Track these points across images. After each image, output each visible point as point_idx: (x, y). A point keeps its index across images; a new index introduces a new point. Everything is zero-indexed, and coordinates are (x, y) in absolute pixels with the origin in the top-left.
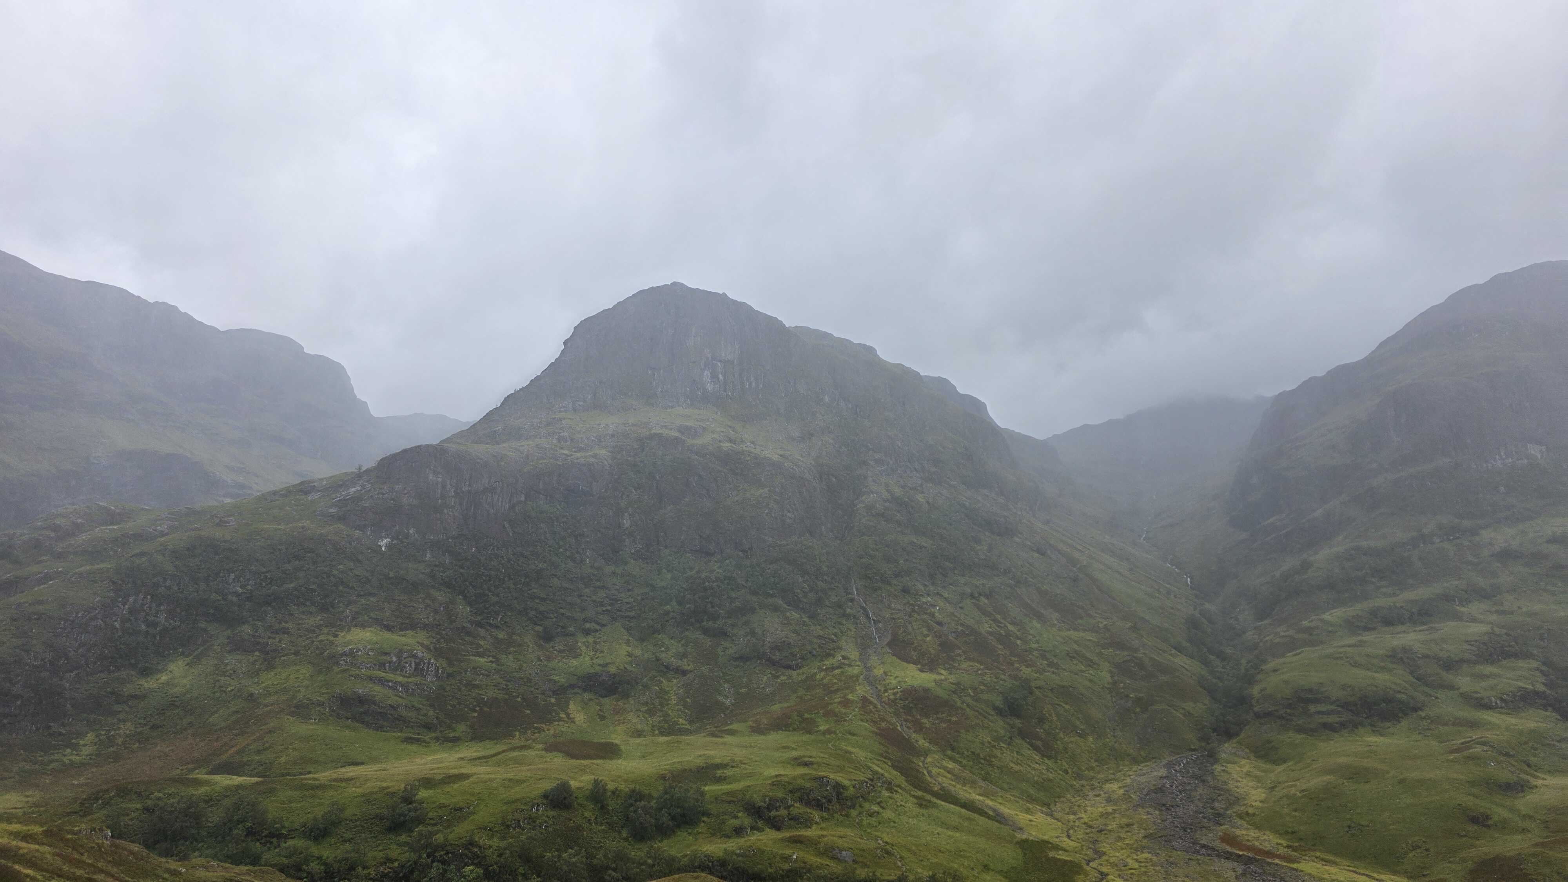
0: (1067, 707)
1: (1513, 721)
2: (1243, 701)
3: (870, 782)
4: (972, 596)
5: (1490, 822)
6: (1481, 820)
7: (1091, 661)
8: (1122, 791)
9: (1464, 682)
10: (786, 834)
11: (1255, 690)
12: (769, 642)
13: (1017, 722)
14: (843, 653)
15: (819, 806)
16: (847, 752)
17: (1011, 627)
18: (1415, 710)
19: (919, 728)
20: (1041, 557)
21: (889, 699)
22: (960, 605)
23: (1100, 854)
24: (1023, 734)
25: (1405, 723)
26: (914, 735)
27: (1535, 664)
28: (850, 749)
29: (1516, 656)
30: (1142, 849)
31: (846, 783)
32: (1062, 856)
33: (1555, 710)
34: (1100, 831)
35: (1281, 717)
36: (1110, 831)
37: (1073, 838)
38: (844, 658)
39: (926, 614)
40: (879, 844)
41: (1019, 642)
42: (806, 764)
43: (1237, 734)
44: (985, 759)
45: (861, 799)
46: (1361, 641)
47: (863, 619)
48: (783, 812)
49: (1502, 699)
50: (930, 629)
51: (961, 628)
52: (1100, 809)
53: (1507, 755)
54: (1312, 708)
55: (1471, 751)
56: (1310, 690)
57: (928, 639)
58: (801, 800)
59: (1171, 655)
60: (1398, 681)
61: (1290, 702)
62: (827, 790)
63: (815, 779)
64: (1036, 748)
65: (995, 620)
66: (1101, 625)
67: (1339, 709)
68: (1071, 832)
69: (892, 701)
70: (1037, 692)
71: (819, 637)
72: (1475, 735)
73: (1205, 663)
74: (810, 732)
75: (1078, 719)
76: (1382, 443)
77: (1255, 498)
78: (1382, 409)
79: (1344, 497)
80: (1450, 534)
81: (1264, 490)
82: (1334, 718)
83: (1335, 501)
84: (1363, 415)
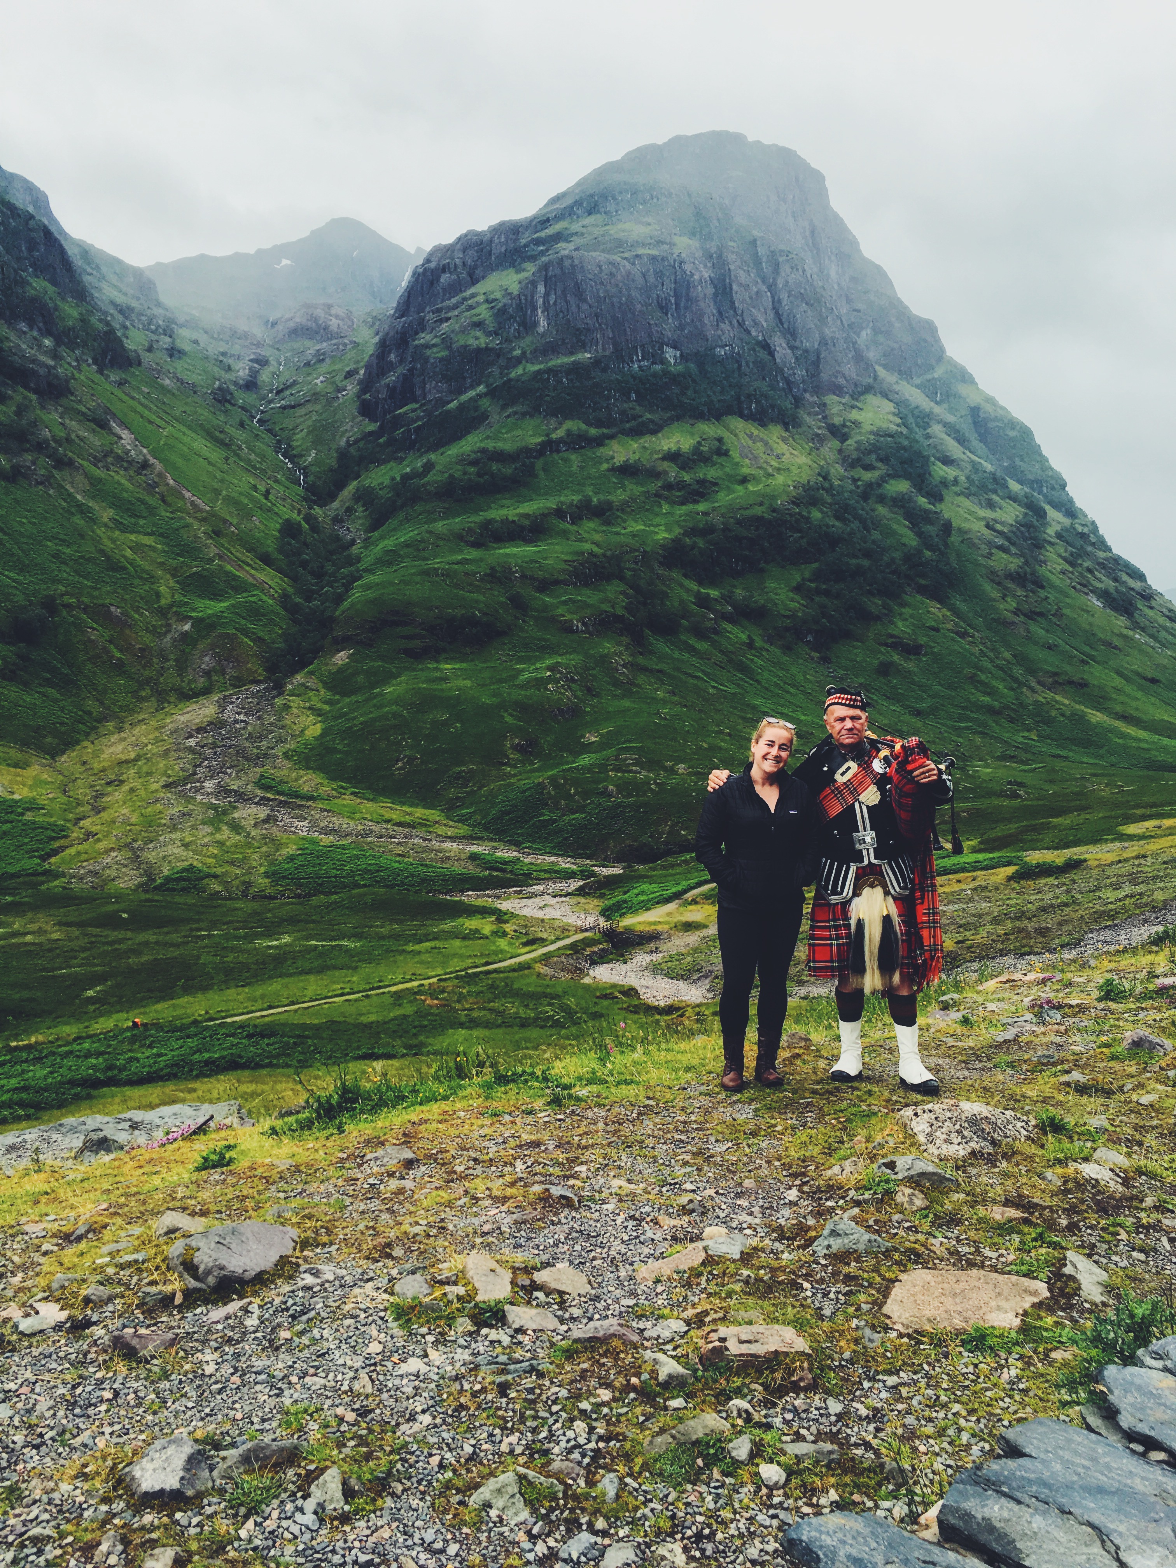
2: (324, 623)
5: (532, 749)
8: (155, 734)
11: (340, 610)
13: (25, 648)
18: (500, 634)
23: (99, 809)
27: (623, 586)
29: (609, 578)
32: (41, 816)
33: (629, 634)
36: (123, 782)
37: (70, 794)
43: (311, 663)
49: (583, 623)
54: (398, 631)
56: (397, 612)
59: (256, 568)
60: (490, 602)
61: (373, 624)
67: (424, 632)
68: (71, 786)
70: (63, 611)
72: (548, 660)
76: (528, 326)
77: (391, 378)
78: (534, 283)
79: (481, 388)
80: (577, 442)
81: (401, 370)
82: (417, 643)
83: (472, 393)
84: (515, 289)
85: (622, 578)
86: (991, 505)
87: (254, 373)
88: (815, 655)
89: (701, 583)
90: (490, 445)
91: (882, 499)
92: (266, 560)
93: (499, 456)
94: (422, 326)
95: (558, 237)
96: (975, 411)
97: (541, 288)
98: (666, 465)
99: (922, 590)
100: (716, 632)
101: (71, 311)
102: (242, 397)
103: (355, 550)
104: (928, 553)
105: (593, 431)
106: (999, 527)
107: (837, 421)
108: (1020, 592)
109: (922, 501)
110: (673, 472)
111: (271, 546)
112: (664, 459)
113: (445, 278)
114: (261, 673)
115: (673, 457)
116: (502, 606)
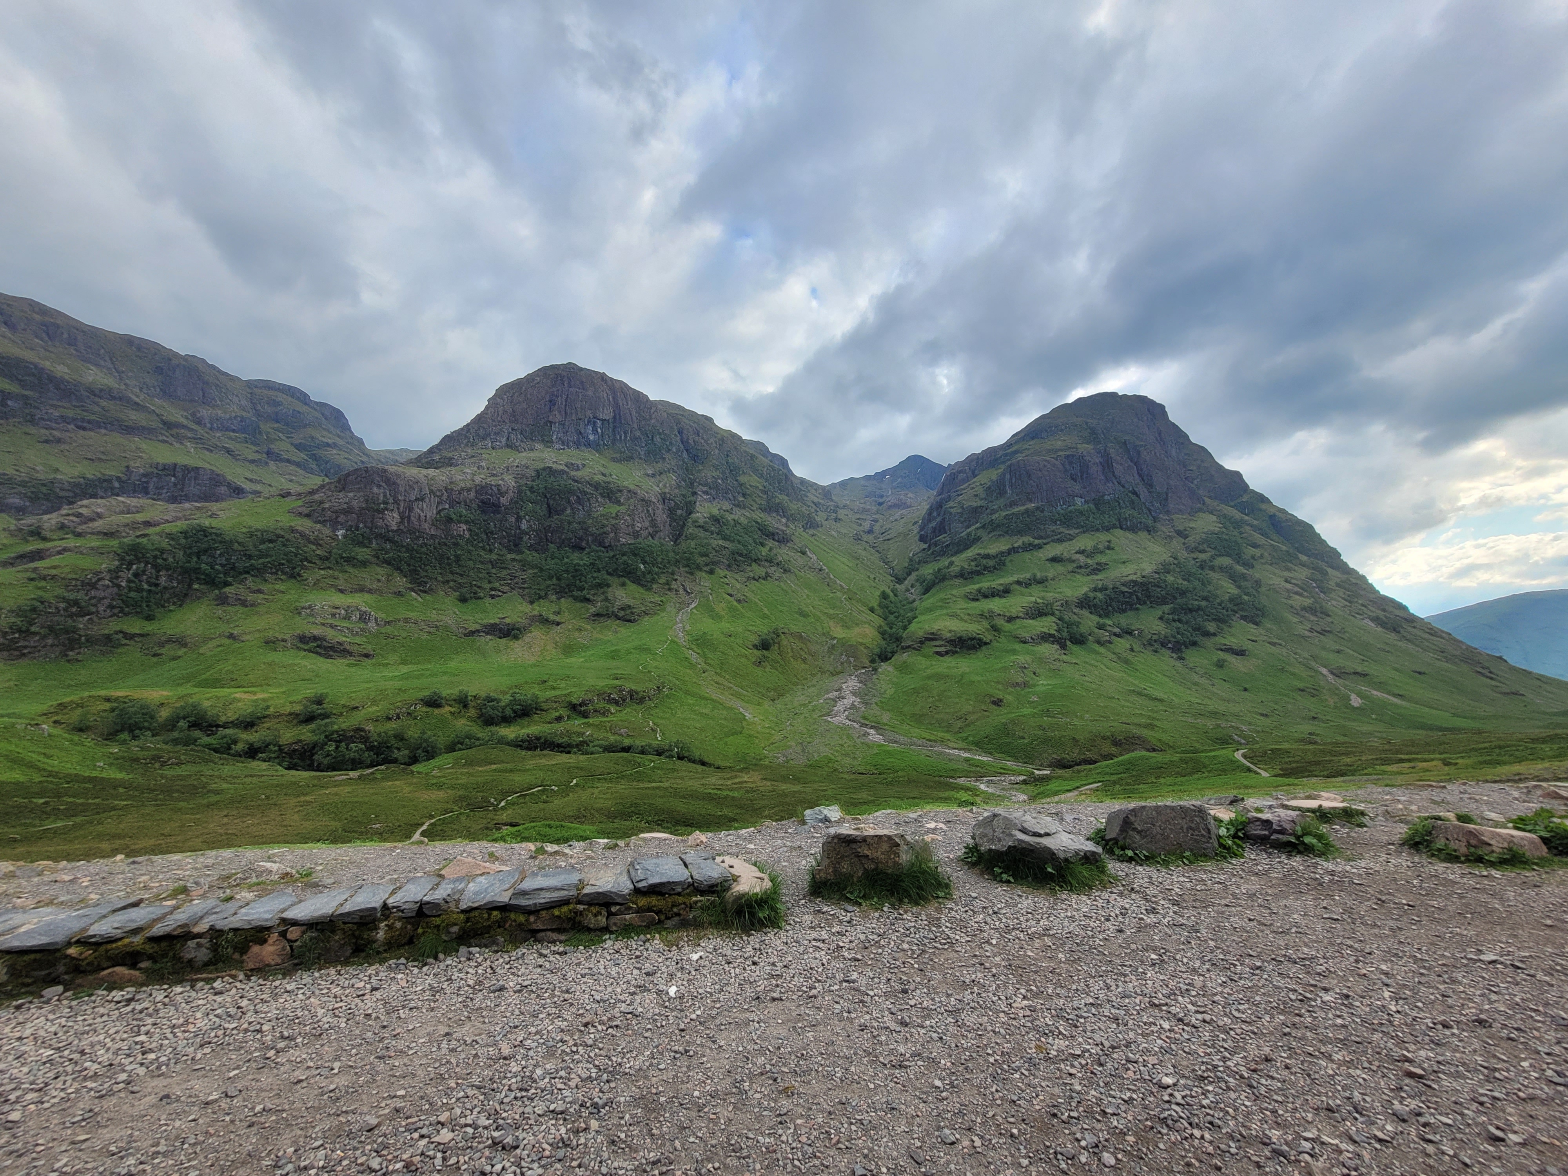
0: (798, 644)
2: (898, 639)
6: (997, 702)
8: (818, 691)
10: (588, 720)
11: (907, 633)
12: (617, 605)
13: (766, 653)
14: (666, 612)
15: (616, 703)
18: (986, 644)
25: (978, 652)
27: (1055, 619)
29: (1046, 615)
31: (638, 689)
35: (915, 648)
39: (722, 589)
40: (649, 724)
42: (618, 678)
43: (890, 658)
44: (740, 675)
45: (647, 698)
46: (969, 606)
47: (681, 591)
48: (590, 707)
49: (1032, 638)
50: (724, 598)
51: (743, 598)
54: (933, 643)
56: (935, 633)
58: (604, 699)
60: (981, 629)
61: (924, 639)
62: (624, 693)
63: (618, 687)
67: (947, 643)
70: (782, 635)
71: (651, 602)
76: (1002, 493)
77: (933, 524)
78: (1004, 474)
79: (978, 525)
80: (1029, 548)
81: (939, 519)
82: (942, 649)
83: (973, 527)
84: (994, 478)
85: (1053, 614)
86: (1289, 570)
87: (872, 526)
88: (1174, 655)
89: (1100, 616)
90: (982, 552)
91: (1212, 568)
92: (872, 610)
93: (987, 557)
94: (949, 498)
95: (1016, 452)
96: (1272, 517)
97: (1008, 476)
98: (1078, 556)
99: (1243, 618)
100: (1110, 642)
101: (794, 507)
102: (866, 537)
103: (915, 604)
104: (1246, 598)
105: (1037, 542)
106: (1294, 581)
107: (1181, 528)
108: (1312, 618)
109: (1240, 569)
110: (1082, 559)
111: (875, 604)
112: (1077, 553)
113: (961, 476)
114: (867, 664)
115: (1081, 552)
116: (987, 630)
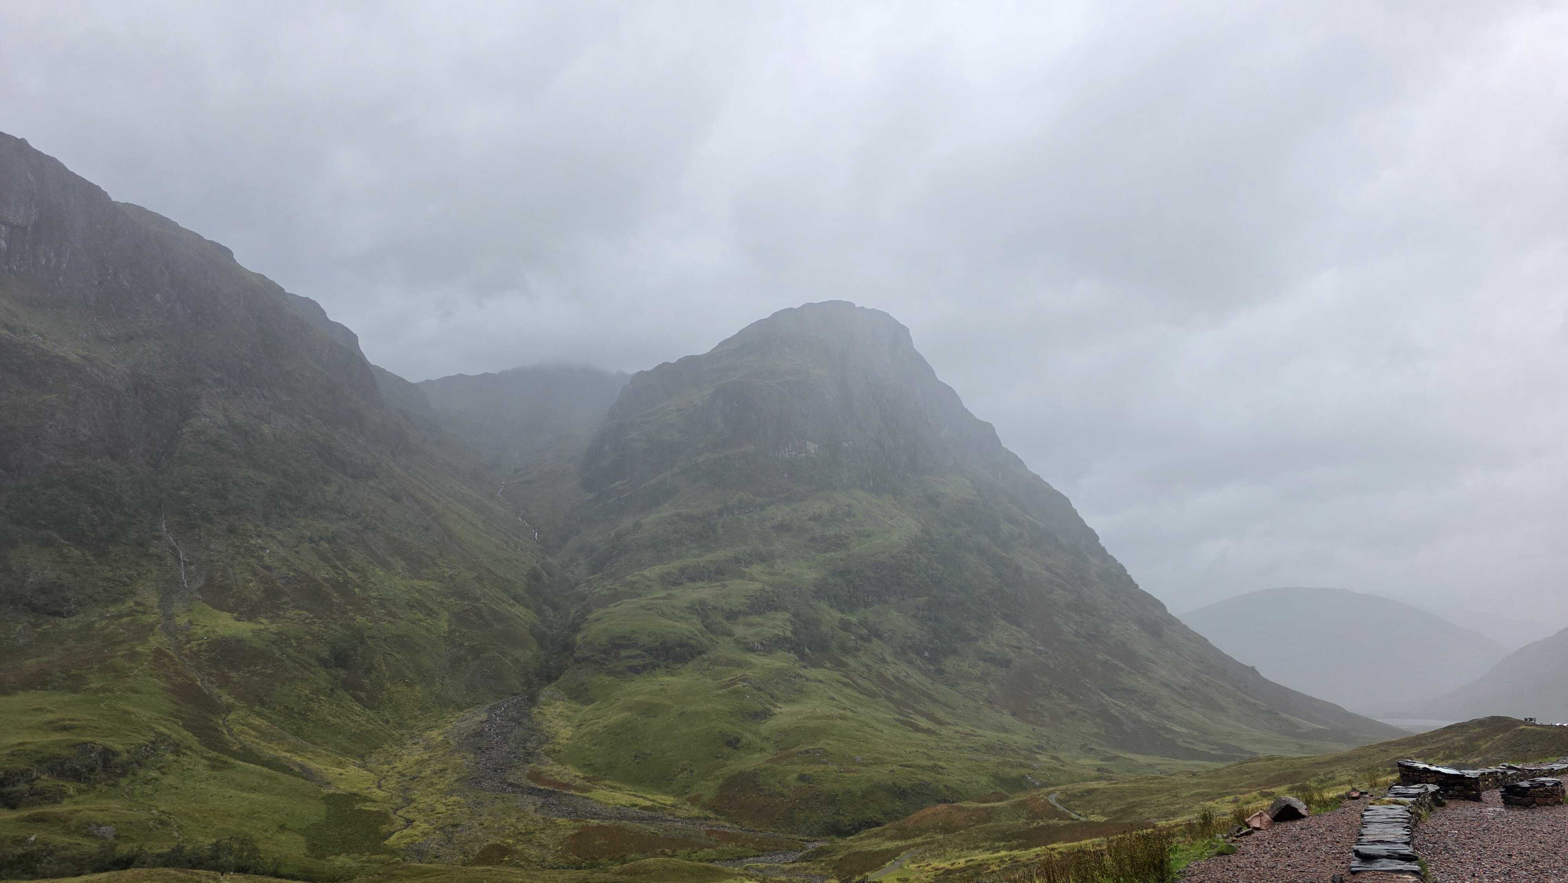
0: (398, 656)
1: (767, 661)
2: (567, 648)
3: (151, 746)
4: (311, 540)
5: (739, 745)
6: (734, 743)
7: (431, 610)
8: (441, 738)
9: (739, 630)
10: (25, 813)
11: (579, 637)
12: (32, 583)
13: (343, 673)
14: (138, 599)
15: (76, 776)
16: (126, 712)
17: (350, 574)
18: (700, 653)
19: (225, 682)
20: (395, 503)
21: (191, 651)
22: (296, 549)
23: (409, 801)
24: (347, 685)
25: (690, 665)
26: (217, 690)
27: (787, 616)
28: (130, 709)
29: (776, 609)
30: (452, 792)
31: (118, 747)
32: (369, 807)
33: (795, 652)
34: (413, 779)
35: (596, 662)
36: (423, 778)
37: (383, 788)
38: (137, 604)
39: (253, 557)
40: (153, 814)
41: (357, 590)
42: (65, 729)
43: (556, 678)
44: (299, 713)
45: (135, 765)
46: (670, 595)
47: (170, 561)
48: (23, 787)
49: (762, 644)
50: (254, 573)
51: (293, 574)
52: (417, 757)
53: (759, 689)
54: (623, 653)
55: (735, 686)
56: (624, 637)
57: (251, 584)
58: (51, 770)
59: (509, 605)
60: (693, 629)
61: (606, 648)
62: (91, 757)
63: (75, 746)
64: (358, 700)
65: (335, 567)
66: (446, 575)
67: (644, 654)
68: (383, 782)
69: (195, 654)
70: (370, 643)
71: (107, 579)
72: (739, 673)
73: (539, 612)
74: (75, 691)
75: (408, 668)
76: (707, 425)
77: (605, 462)
78: (712, 399)
79: (675, 470)
80: (746, 508)
81: (613, 457)
82: (639, 663)
83: (668, 473)
84: (699, 402)
85: (785, 609)
86: (1048, 554)
88: (932, 667)
89: (842, 612)
90: (683, 511)
91: (969, 550)
92: (518, 599)
93: (690, 519)
95: (729, 368)
97: (719, 402)
98: (812, 523)
99: (1006, 618)
100: (858, 650)
102: (489, 476)
103: (584, 590)
104: (1007, 590)
105: (758, 500)
106: (1056, 571)
107: (932, 493)
108: (1077, 620)
109: (999, 551)
110: (817, 530)
111: (520, 588)
112: (810, 519)
114: (519, 688)
115: (817, 518)
116: (700, 631)
